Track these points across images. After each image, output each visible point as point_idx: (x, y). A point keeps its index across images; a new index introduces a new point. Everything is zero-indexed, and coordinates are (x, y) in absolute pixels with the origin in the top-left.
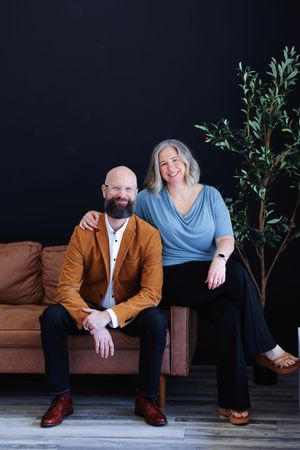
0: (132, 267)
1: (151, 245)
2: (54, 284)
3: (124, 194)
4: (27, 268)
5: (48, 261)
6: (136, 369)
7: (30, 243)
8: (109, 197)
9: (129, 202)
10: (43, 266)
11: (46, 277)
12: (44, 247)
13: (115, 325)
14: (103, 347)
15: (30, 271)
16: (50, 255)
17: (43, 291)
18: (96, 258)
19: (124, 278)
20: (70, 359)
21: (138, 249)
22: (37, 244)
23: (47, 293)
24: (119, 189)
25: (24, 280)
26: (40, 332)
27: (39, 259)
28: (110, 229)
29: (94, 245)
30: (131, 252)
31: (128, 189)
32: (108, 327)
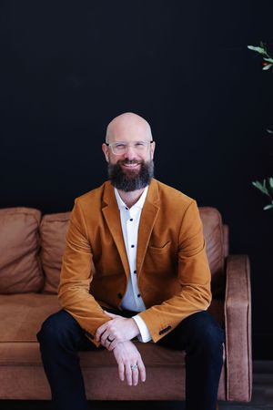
0: (160, 256)
1: (186, 225)
2: (58, 266)
3: (133, 153)
4: (21, 246)
5: (50, 235)
6: (183, 395)
7: (24, 210)
8: (114, 161)
9: (142, 164)
10: (42, 241)
11: (47, 257)
12: (43, 215)
13: (145, 339)
14: (129, 371)
15: (26, 249)
16: (52, 226)
17: (44, 274)
18: (106, 243)
19: (152, 269)
20: (85, 379)
21: (166, 232)
22: (34, 211)
23: (49, 278)
24: (124, 146)
25: (17, 261)
26: (38, 344)
27: (38, 232)
28: (121, 204)
29: (102, 226)
30: (157, 233)
31: (138, 144)
32: (136, 340)
